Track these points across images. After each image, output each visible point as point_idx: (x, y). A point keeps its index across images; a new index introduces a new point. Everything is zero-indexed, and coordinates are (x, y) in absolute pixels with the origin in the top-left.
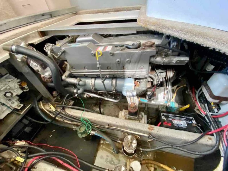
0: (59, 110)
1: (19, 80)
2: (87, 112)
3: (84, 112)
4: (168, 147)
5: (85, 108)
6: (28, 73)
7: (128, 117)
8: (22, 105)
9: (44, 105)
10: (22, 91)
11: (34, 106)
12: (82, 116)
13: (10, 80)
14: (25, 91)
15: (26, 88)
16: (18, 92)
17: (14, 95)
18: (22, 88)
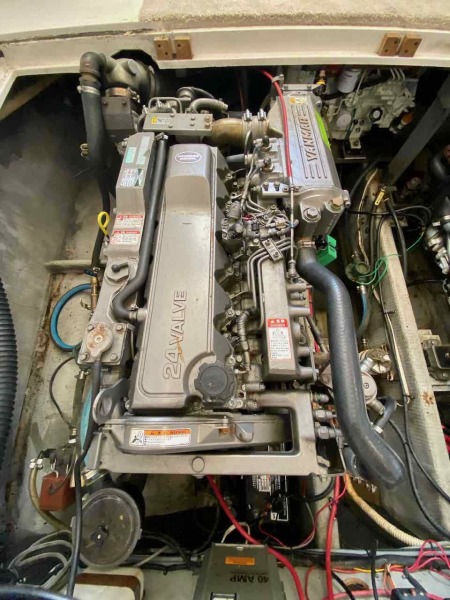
0: (379, 211)
1: (412, 105)
2: (398, 262)
3: (397, 257)
5: (408, 253)
7: (431, 349)
8: (359, 146)
9: (374, 179)
10: (388, 126)
11: (365, 165)
12: (388, 258)
13: (407, 93)
14: (391, 129)
15: (400, 127)
16: (385, 123)
17: (377, 122)
18: (396, 122)
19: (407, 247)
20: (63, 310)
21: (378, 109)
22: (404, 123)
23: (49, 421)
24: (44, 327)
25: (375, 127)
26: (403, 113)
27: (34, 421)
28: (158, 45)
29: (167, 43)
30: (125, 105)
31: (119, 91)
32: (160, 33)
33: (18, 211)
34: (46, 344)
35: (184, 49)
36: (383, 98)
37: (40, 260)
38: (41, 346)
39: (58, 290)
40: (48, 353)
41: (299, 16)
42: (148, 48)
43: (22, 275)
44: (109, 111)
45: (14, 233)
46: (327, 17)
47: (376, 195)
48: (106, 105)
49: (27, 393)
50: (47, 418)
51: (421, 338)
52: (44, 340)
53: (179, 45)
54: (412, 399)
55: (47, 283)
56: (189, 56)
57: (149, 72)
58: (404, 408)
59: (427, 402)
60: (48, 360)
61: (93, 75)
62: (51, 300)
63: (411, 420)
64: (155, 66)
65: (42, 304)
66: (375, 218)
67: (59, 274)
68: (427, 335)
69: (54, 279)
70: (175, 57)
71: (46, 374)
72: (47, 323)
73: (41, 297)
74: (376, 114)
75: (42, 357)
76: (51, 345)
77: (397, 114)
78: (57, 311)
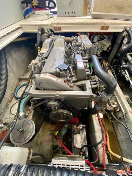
0: (107, 67)
1: (111, 45)
4: (124, 126)
6: (118, 43)
8: (100, 55)
9: (105, 62)
10: (106, 50)
11: (102, 59)
13: (109, 42)
14: (107, 51)
15: (109, 50)
16: (105, 49)
17: (103, 49)
18: (108, 49)
19: (116, 75)
20: (20, 89)
21: (103, 46)
22: (110, 49)
23: (7, 119)
24: (13, 94)
25: (103, 50)
26: (109, 47)
27: (2, 119)
28: (54, 27)
29: (56, 27)
30: (46, 36)
31: (46, 34)
32: (55, 26)
33: (15, 62)
34: (13, 98)
35: (60, 29)
36: (104, 44)
37: (17, 76)
38: (11, 98)
39: (20, 85)
40: (12, 100)
41: (83, 23)
42: (52, 29)
43: (12, 77)
44: (42, 37)
45: (13, 67)
46: (89, 23)
47: (106, 64)
48: (42, 36)
49: (3, 111)
50: (7, 118)
51: (125, 97)
52: (12, 97)
53: (59, 28)
54: (126, 113)
55: (17, 82)
56: (61, 30)
57: (52, 33)
58: (124, 118)
59: (131, 113)
60: (12, 102)
61: (41, 30)
62: (17, 87)
63: (127, 122)
64: (53, 32)
65: (14, 88)
66: (106, 69)
67: (21, 81)
68: (127, 96)
69: (19, 82)
70: (58, 30)
71: (10, 106)
72: (15, 92)
73: (15, 85)
74: (103, 47)
75: (10, 101)
76: (14, 98)
77: (108, 47)
78: (18, 89)
